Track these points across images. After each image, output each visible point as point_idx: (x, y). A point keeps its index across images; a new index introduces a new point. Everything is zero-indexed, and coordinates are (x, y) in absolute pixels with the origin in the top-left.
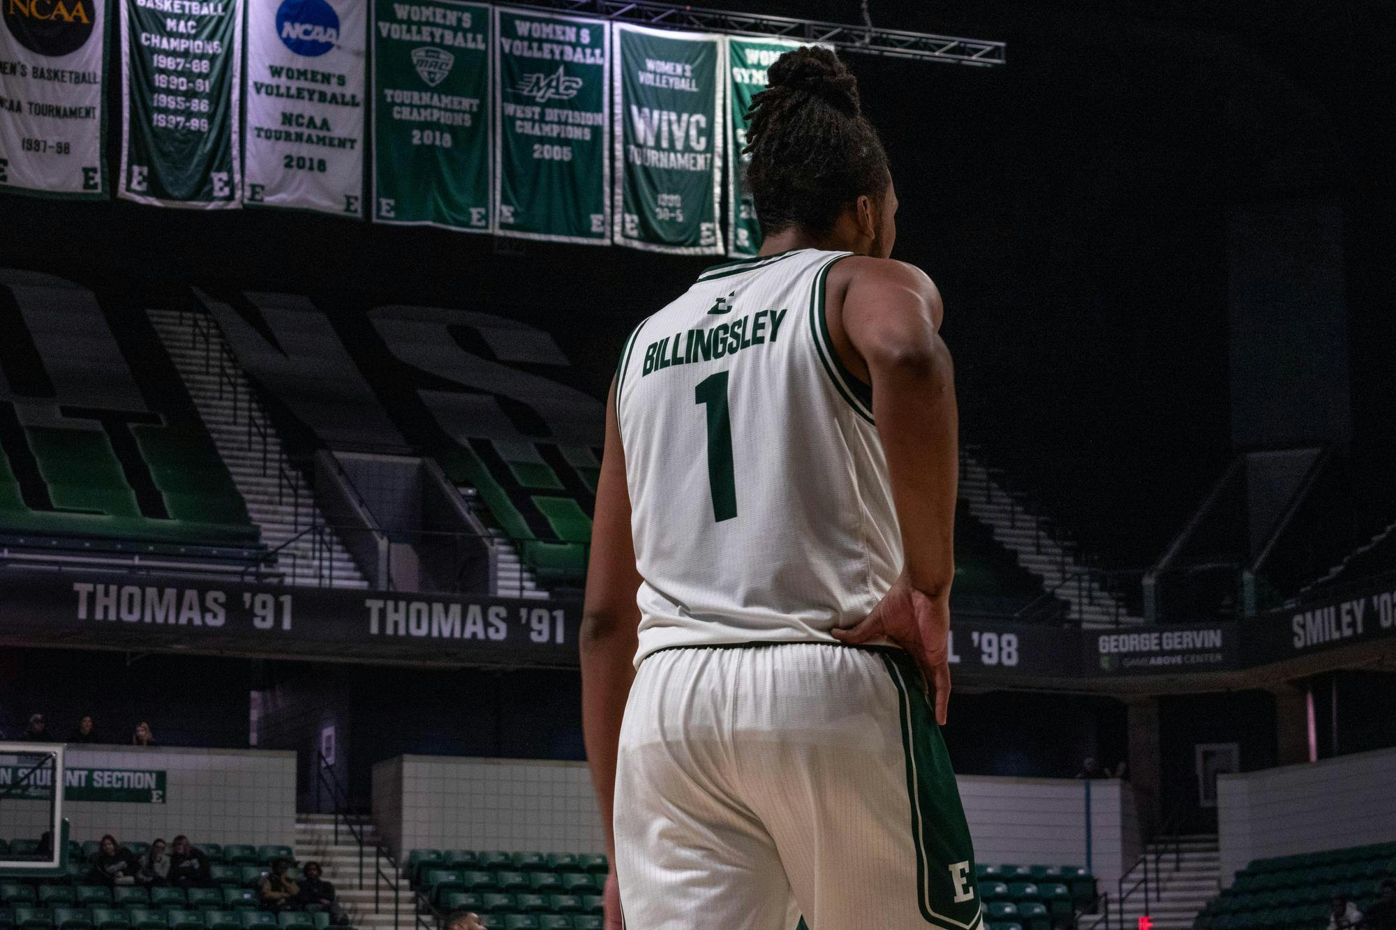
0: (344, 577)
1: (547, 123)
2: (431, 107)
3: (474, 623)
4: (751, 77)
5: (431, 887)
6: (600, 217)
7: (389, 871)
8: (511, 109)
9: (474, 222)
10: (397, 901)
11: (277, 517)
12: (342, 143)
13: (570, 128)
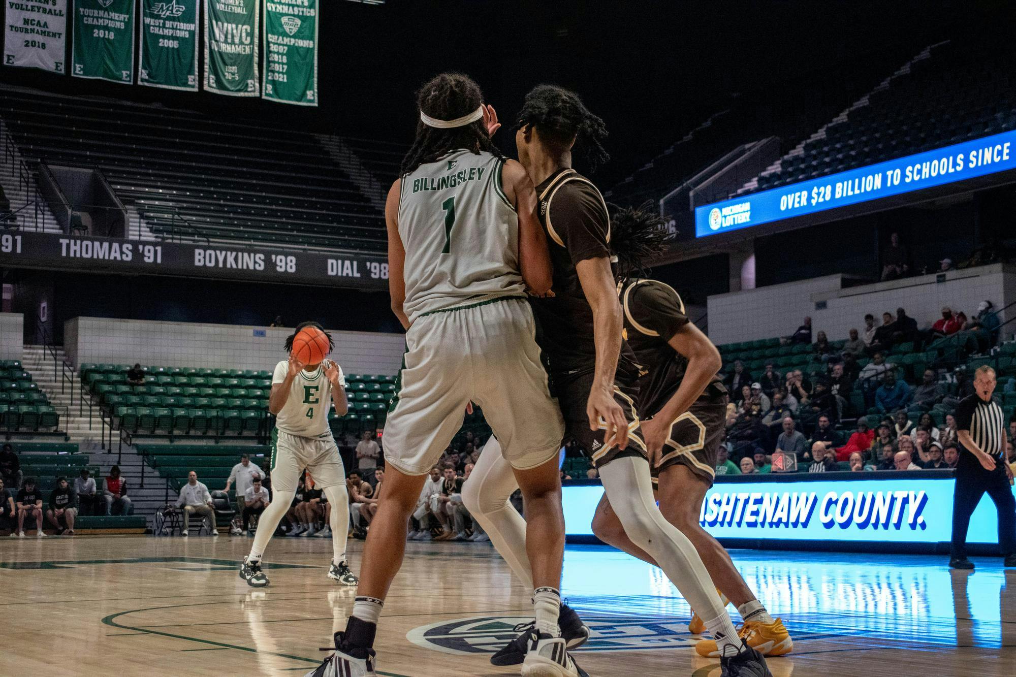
0: (50, 227)
1: (166, 28)
2: (104, 18)
3: (115, 252)
4: (276, 8)
5: (91, 382)
6: (193, 77)
7: (68, 374)
8: (148, 20)
9: (124, 78)
10: (72, 388)
11: (19, 197)
12: (54, 35)
13: (178, 31)
